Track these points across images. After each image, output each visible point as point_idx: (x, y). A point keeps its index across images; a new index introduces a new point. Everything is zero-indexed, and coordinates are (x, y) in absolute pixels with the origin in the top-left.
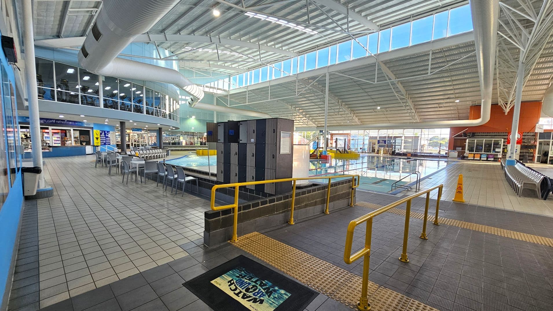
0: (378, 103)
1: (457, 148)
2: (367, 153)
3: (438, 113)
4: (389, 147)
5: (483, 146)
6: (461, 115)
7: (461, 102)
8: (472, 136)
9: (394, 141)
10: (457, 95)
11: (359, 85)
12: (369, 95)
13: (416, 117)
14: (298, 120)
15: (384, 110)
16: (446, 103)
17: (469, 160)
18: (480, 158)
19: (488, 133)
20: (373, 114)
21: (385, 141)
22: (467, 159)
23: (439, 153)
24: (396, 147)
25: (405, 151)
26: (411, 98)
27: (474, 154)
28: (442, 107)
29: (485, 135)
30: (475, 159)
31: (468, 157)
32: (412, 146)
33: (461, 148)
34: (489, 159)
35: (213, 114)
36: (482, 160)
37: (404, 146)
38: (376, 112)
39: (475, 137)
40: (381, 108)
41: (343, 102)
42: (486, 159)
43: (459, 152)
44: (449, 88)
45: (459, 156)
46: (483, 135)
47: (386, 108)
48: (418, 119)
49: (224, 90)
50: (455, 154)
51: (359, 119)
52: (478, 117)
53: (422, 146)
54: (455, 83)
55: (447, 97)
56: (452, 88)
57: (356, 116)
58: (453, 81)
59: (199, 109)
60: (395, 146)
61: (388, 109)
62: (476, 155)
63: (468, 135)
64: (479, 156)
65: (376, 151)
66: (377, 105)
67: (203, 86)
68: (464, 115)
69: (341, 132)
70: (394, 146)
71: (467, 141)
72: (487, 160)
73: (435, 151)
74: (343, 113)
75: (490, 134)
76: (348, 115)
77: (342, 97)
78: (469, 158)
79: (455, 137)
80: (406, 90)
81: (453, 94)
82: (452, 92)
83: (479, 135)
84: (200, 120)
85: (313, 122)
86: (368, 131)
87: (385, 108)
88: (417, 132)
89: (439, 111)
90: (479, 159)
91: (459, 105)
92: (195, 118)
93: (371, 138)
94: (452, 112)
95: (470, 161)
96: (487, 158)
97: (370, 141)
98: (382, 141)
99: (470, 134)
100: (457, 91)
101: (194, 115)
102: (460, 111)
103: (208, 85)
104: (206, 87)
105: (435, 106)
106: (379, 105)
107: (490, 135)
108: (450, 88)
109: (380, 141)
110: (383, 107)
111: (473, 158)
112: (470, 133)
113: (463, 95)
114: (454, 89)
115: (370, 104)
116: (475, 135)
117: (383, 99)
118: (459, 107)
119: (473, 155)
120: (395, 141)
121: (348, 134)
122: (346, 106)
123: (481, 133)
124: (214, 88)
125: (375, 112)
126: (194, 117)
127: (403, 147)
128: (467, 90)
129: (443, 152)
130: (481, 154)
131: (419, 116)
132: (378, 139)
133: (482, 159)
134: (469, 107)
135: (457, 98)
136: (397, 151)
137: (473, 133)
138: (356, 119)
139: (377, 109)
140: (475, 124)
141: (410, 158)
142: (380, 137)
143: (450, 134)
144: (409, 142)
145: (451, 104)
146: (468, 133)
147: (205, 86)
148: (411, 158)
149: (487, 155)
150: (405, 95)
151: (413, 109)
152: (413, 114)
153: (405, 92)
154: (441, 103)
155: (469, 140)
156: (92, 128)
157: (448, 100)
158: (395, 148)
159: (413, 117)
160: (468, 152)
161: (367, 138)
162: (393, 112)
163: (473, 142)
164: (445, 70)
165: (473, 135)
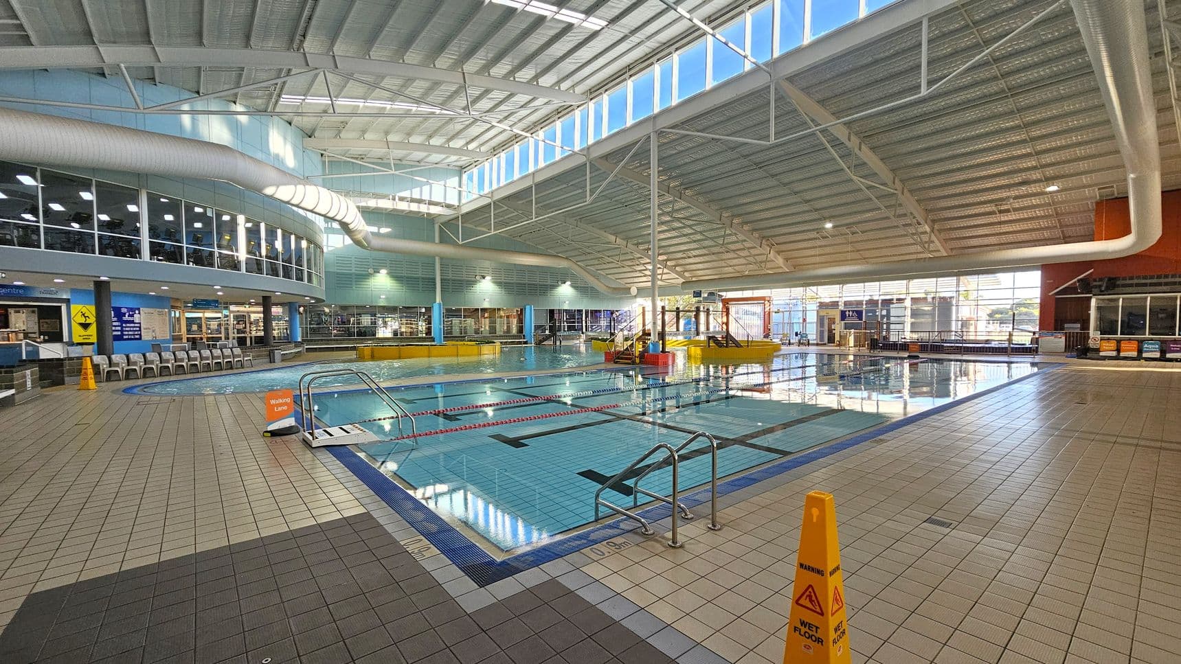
0: (826, 213)
1: (1066, 326)
2: (813, 344)
3: (997, 229)
4: (871, 329)
5: (1145, 316)
6: (1070, 231)
7: (1066, 190)
8: (1108, 288)
9: (884, 312)
10: (1050, 172)
11: (759, 165)
12: (796, 193)
13: (937, 244)
14: (640, 271)
15: (844, 230)
16: (1016, 198)
17: (1104, 358)
18: (1140, 351)
19: (1159, 277)
20: (818, 243)
21: (859, 314)
22: (1095, 356)
23: (1010, 340)
24: (892, 327)
25: (915, 336)
26: (911, 191)
27: (1119, 341)
28: (1008, 211)
29: (1151, 285)
30: (1122, 354)
31: (1098, 350)
32: (933, 323)
33: (1079, 325)
34: (1168, 356)
35: (434, 264)
36: (1147, 359)
37: (912, 324)
38: (827, 237)
39: (1117, 290)
40: (834, 227)
41: (734, 216)
42: (1157, 355)
43: (1068, 337)
44: (1019, 152)
45: (1068, 347)
46: (1145, 285)
47: (850, 224)
48: (941, 248)
49: (449, 206)
50: (1059, 341)
51: (787, 260)
52: (1126, 231)
53: (965, 323)
54: (1036, 132)
55: (1017, 179)
56: (1029, 150)
57: (779, 252)
58: (1027, 125)
59: (392, 252)
60: (888, 324)
61: (855, 229)
62: (1123, 345)
63: (1096, 287)
64: (1135, 345)
65: (837, 338)
66: (825, 219)
67: (391, 197)
68: (1080, 230)
69: (747, 294)
70: (885, 326)
71: (1093, 302)
72: (1163, 359)
73: (998, 334)
74: (739, 246)
75: (1166, 280)
76: (753, 252)
77: (731, 203)
78: (1101, 354)
79: (1058, 293)
80: (893, 170)
81: (1035, 168)
82: (1032, 163)
83: (1131, 285)
84: (402, 277)
85: (677, 273)
86: (814, 288)
87: (847, 225)
88: (945, 286)
89: (1000, 223)
90: (1135, 354)
91: (1061, 203)
92: (387, 273)
93: (822, 305)
94: (1043, 223)
95: (1107, 362)
96: (1163, 352)
97: (822, 314)
98: (851, 313)
99: (1100, 283)
100: (1048, 159)
101: (384, 267)
102: (1068, 220)
103: (406, 194)
104: (402, 199)
105: (988, 208)
106: (830, 218)
107: (1166, 284)
108: (1024, 151)
109: (847, 313)
110: (838, 223)
111: (1114, 354)
112: (1101, 280)
113: (1067, 169)
114: (1038, 153)
115: (807, 218)
116: (1118, 286)
117: (837, 201)
118: (1063, 208)
119: (1113, 345)
120: (888, 311)
121: (763, 298)
122: (746, 228)
123: (1138, 277)
124: (420, 201)
125: (823, 238)
126: (384, 272)
127: (908, 327)
128: (1080, 152)
129: (1023, 338)
130: (1141, 342)
131: (946, 240)
132: (842, 307)
133: (1145, 355)
134: (1091, 204)
135: (1049, 180)
136: (893, 338)
137: (1110, 279)
138: (780, 261)
139: (824, 228)
140: (1115, 252)
141: (917, 357)
142: (846, 303)
143: (1041, 287)
144: (924, 314)
145: (1035, 201)
146: (1095, 280)
147: (397, 198)
148: (921, 355)
149: (1163, 342)
150: (890, 183)
151: (922, 222)
152: (925, 238)
153: (891, 176)
154: (1002, 200)
155: (1097, 299)
156: (68, 301)
157: (1023, 190)
158: (888, 330)
159: (926, 245)
160: (1098, 335)
161: (812, 307)
162: (871, 235)
163: (1112, 304)
164: (997, 93)
165: (1112, 285)
